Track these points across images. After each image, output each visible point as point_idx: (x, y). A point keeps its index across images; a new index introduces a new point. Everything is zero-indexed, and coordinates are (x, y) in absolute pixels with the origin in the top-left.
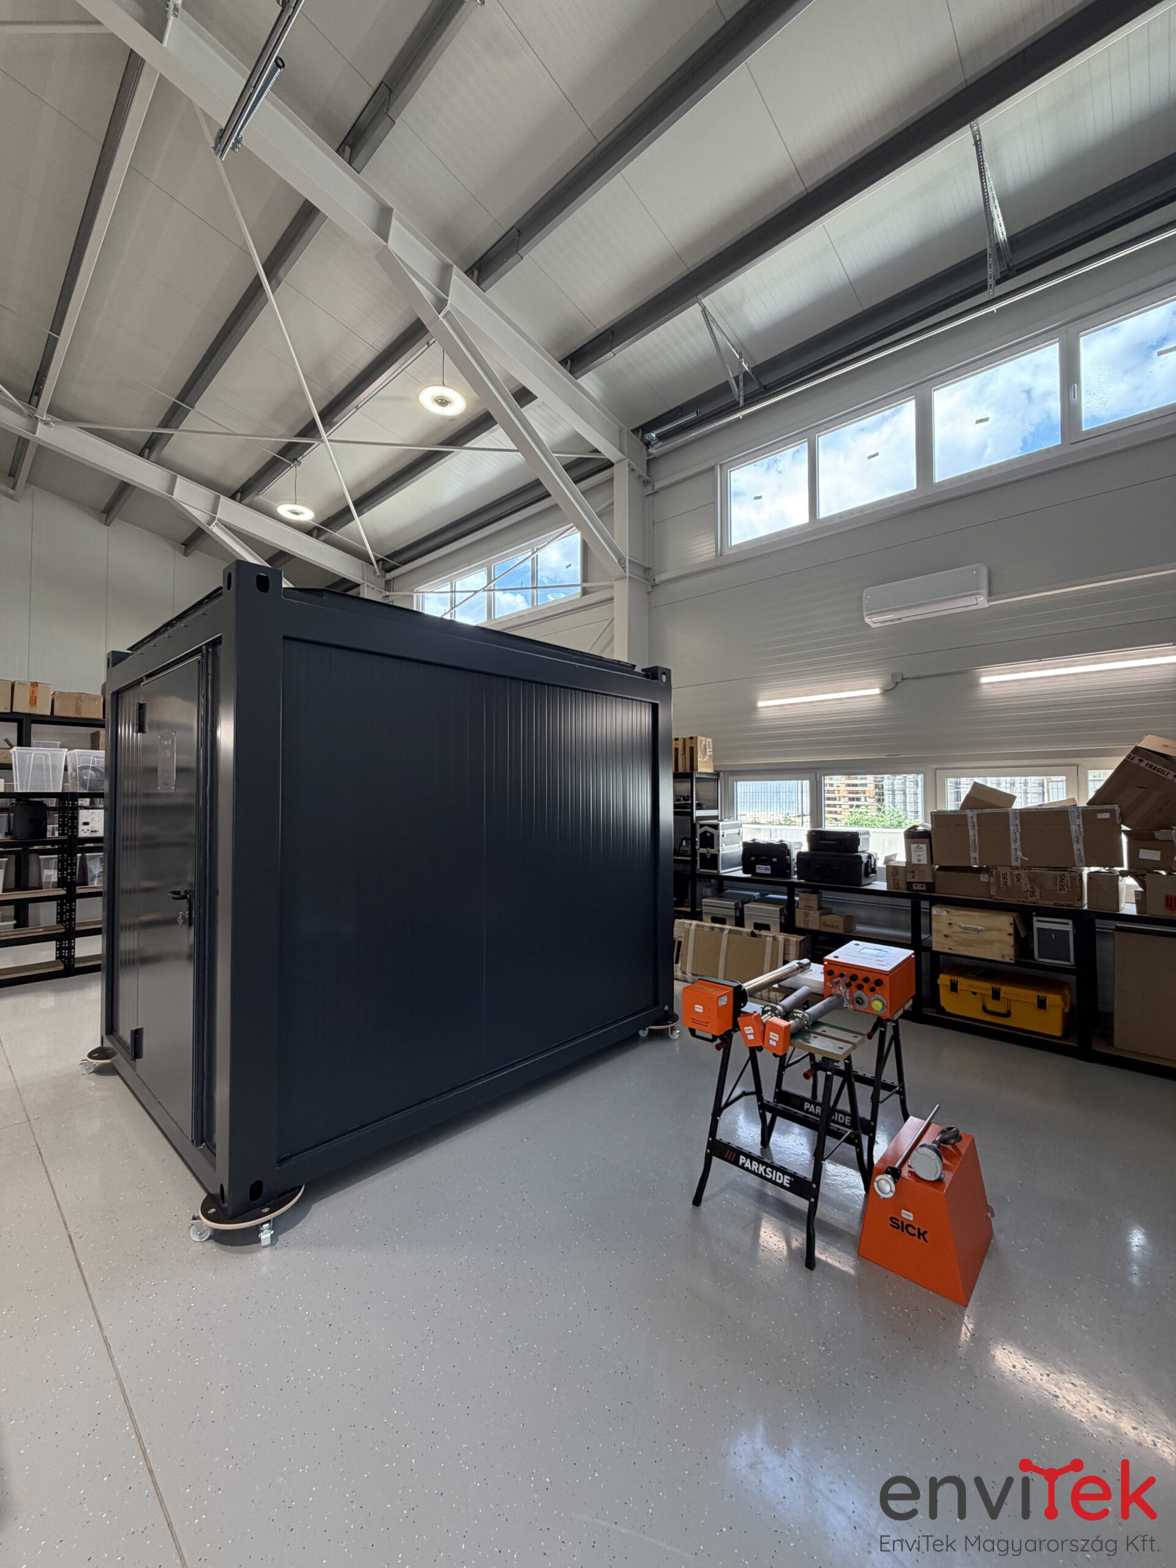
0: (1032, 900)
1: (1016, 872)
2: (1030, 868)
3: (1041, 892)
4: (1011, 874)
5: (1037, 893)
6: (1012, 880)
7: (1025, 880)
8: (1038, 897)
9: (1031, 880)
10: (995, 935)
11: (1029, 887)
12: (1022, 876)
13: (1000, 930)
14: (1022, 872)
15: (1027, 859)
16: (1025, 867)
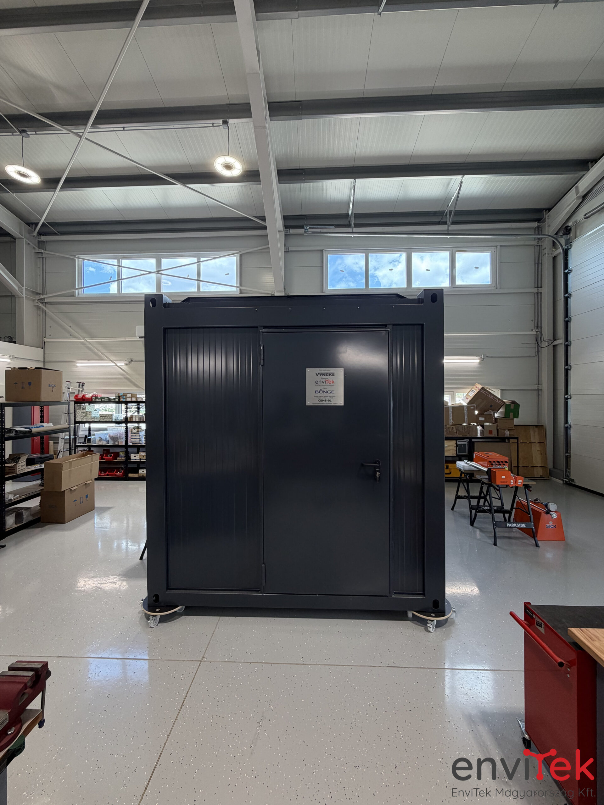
0: (457, 435)
1: (452, 427)
2: (456, 425)
3: (459, 432)
4: (451, 427)
5: (458, 433)
6: (451, 429)
7: (454, 429)
8: (458, 434)
9: (456, 429)
10: (451, 447)
11: (455, 432)
12: (454, 428)
13: (452, 446)
14: (454, 427)
15: (453, 422)
16: (453, 425)
